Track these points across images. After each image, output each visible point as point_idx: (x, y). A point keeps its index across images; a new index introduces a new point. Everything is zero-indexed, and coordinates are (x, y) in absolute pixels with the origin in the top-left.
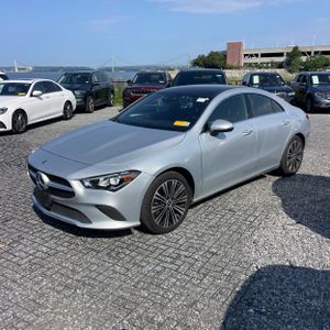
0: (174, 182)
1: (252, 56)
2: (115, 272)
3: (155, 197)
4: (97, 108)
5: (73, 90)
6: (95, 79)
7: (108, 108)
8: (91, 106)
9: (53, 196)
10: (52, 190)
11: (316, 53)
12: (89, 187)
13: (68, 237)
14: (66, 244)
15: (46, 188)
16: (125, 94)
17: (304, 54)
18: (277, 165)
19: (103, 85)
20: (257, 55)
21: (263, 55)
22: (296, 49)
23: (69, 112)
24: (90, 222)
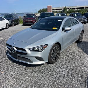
0: (56, 47)
1: (54, 9)
2: (45, 79)
3: (52, 52)
4: (15, 25)
5: (8, 20)
6: (14, 16)
7: (18, 25)
8: (14, 24)
9: (18, 54)
10: (17, 52)
11: (70, 8)
12: (31, 51)
13: (24, 67)
14: (24, 70)
15: (16, 52)
16: (24, 20)
17: (67, 9)
18: (78, 39)
19: (16, 18)
20: (55, 9)
21: (57, 9)
22: (65, 7)
23: (8, 26)
24: (33, 62)
